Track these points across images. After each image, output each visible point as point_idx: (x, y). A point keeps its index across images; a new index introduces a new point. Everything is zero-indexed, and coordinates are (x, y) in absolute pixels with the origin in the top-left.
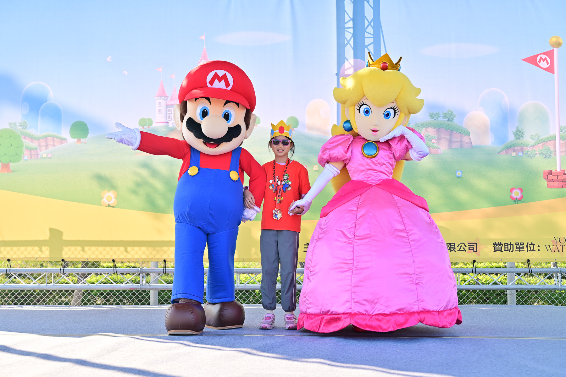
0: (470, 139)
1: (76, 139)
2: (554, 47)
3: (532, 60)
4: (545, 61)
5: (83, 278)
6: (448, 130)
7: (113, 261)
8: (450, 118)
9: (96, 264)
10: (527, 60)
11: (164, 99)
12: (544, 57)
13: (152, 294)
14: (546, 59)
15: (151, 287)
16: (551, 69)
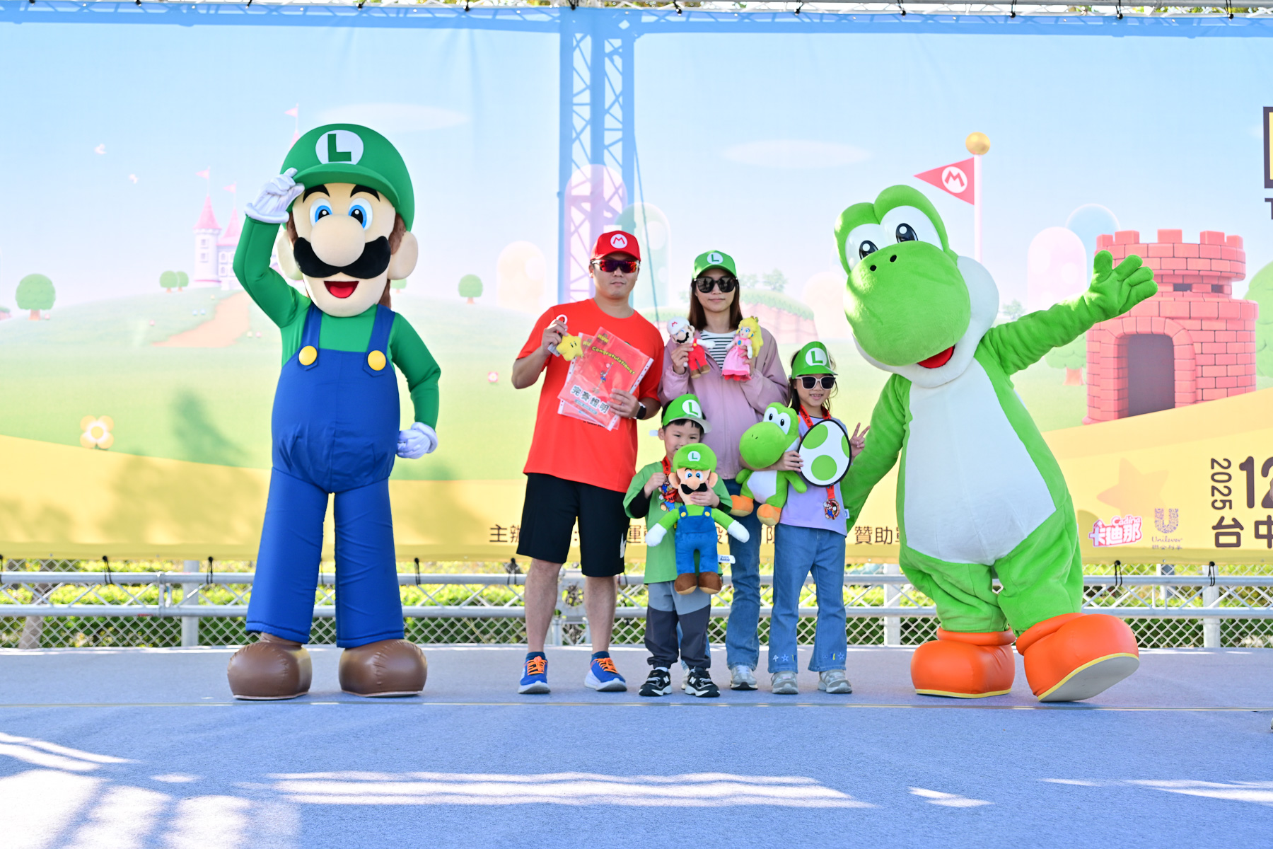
0: (814, 326)
1: (28, 312)
2: (974, 153)
3: (934, 177)
4: (958, 180)
5: (43, 591)
6: (774, 309)
7: (105, 559)
8: (778, 285)
9: (71, 565)
10: (925, 176)
11: (212, 234)
12: (955, 171)
13: (185, 624)
14: (958, 176)
15: (183, 611)
16: (967, 196)
